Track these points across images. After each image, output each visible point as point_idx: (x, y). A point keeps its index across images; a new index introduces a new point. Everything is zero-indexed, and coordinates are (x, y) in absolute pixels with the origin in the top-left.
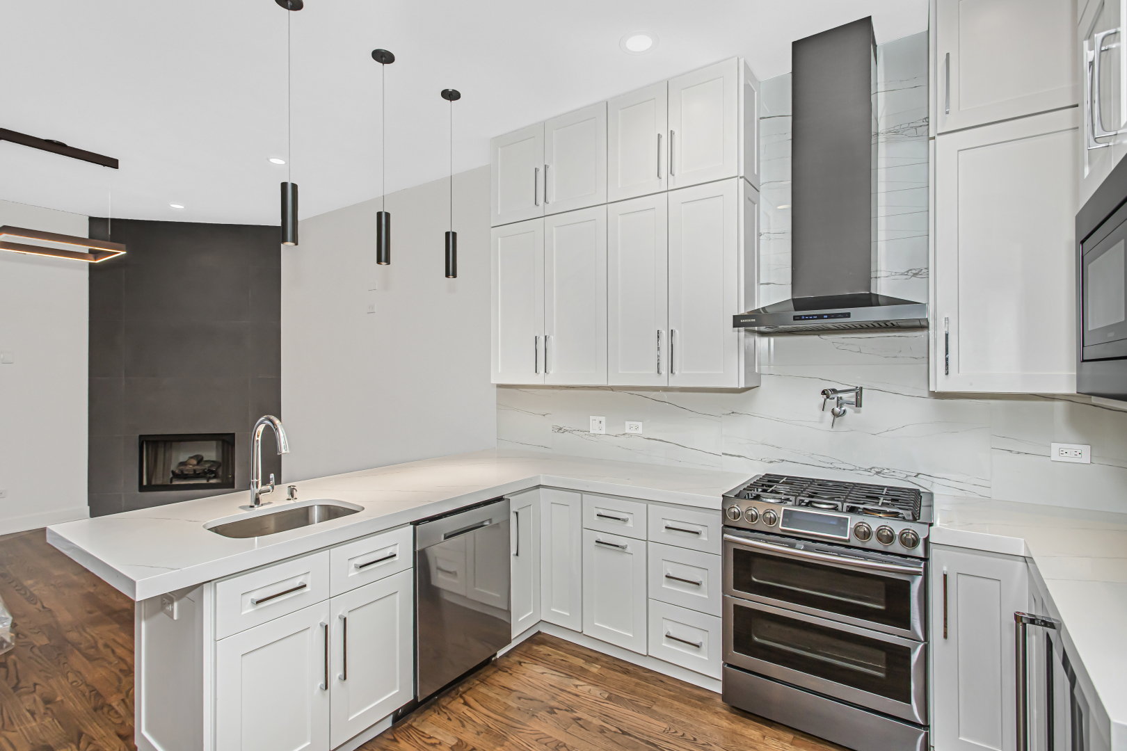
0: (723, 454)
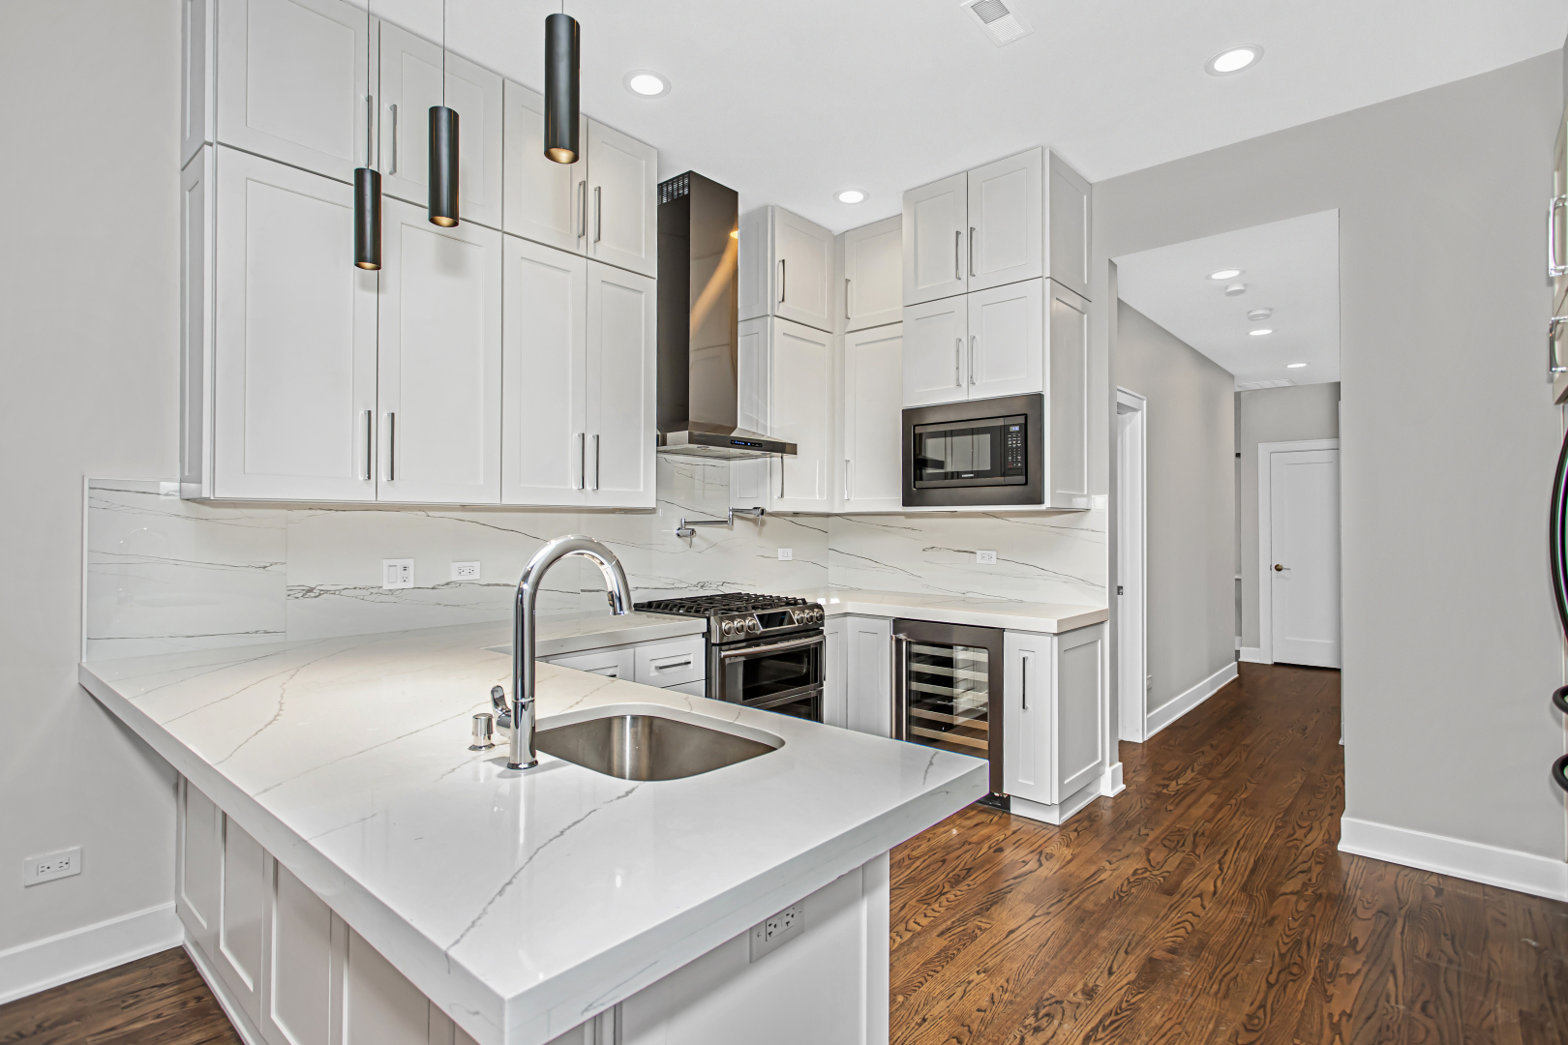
0: (583, 591)
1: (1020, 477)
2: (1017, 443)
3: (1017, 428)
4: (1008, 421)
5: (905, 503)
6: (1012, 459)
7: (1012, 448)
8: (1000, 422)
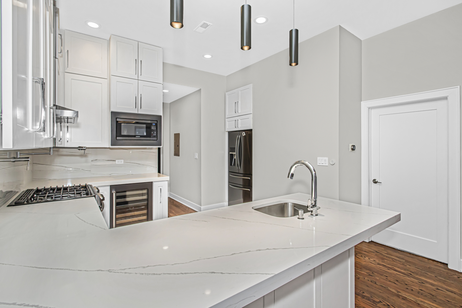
1: (155, 138)
2: (154, 128)
3: (154, 124)
4: (152, 122)
5: (112, 145)
6: (153, 133)
7: (153, 130)
8: (149, 122)
